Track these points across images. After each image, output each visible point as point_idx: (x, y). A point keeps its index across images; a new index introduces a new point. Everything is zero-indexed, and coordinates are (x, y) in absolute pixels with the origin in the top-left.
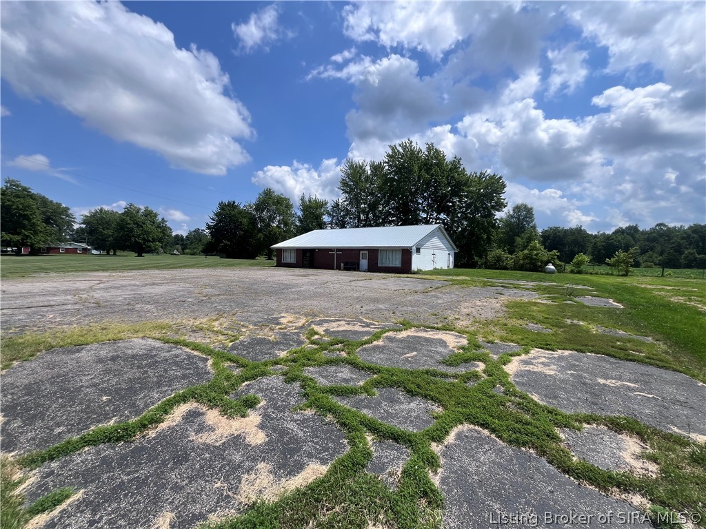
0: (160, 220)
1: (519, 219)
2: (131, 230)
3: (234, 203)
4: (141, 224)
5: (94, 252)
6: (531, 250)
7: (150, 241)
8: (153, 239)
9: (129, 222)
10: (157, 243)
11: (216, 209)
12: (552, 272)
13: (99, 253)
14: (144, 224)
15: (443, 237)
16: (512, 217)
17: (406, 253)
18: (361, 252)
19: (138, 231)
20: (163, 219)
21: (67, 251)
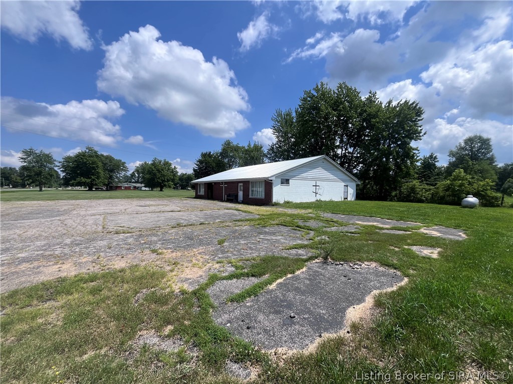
0: (173, 167)
1: (471, 150)
2: (155, 174)
3: (210, 153)
4: (160, 170)
5: (144, 188)
6: (454, 180)
7: (165, 181)
8: (167, 180)
9: (154, 169)
10: (170, 182)
11: (199, 157)
12: (471, 206)
13: (148, 189)
14: (162, 170)
15: (335, 168)
16: (462, 148)
17: (268, 184)
18: (240, 184)
19: (158, 175)
20: (175, 167)
21: (126, 188)
